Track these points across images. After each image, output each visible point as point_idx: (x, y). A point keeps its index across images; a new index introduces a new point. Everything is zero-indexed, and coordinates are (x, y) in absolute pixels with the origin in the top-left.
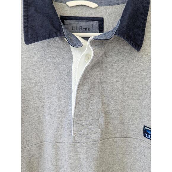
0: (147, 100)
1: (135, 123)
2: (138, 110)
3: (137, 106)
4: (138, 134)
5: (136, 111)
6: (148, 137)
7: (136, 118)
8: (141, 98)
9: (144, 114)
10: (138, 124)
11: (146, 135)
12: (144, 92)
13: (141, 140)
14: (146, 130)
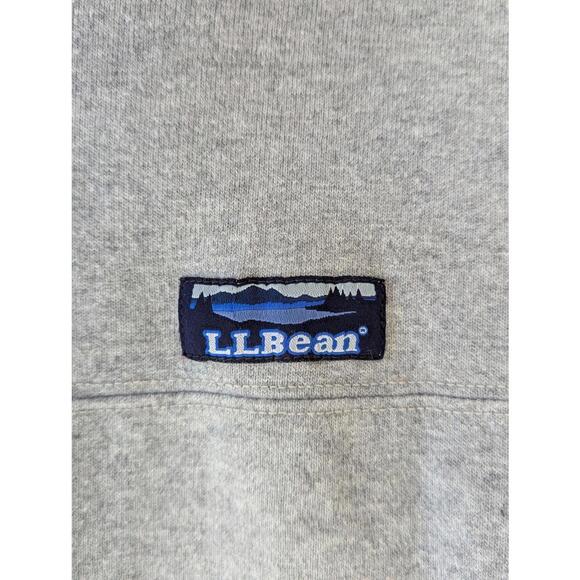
0: (183, 79)
1: (99, 273)
2: (118, 166)
3: (103, 139)
4: (136, 358)
5: (104, 179)
6: (228, 352)
7: (111, 237)
8: (133, 74)
9: (169, 195)
10: (130, 282)
11: (212, 337)
12: (154, 22)
13: (167, 399)
14: (205, 303)
